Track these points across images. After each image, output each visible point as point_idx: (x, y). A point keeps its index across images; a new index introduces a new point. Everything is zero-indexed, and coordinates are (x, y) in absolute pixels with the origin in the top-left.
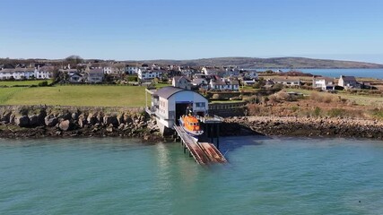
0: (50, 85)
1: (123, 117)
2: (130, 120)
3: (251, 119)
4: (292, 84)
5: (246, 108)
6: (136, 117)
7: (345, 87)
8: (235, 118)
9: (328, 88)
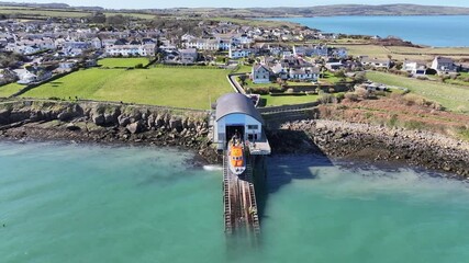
0: (145, 68)
1: (186, 122)
2: (192, 125)
3: (320, 124)
4: (381, 65)
5: (316, 110)
6: (198, 123)
7: (439, 73)
8: (303, 121)
9: (418, 72)
